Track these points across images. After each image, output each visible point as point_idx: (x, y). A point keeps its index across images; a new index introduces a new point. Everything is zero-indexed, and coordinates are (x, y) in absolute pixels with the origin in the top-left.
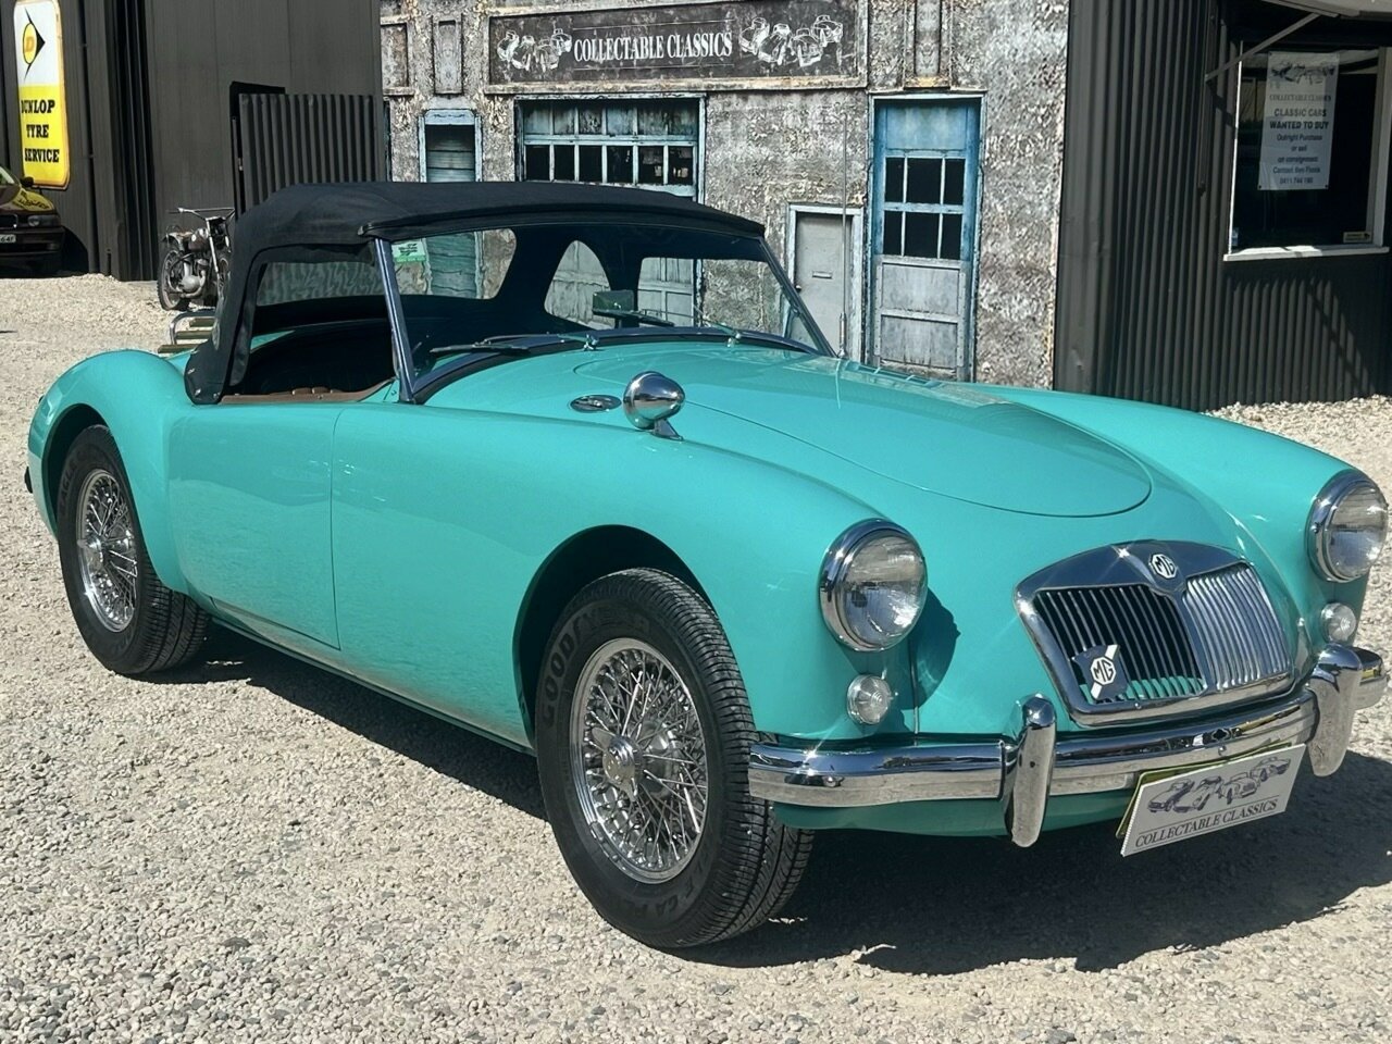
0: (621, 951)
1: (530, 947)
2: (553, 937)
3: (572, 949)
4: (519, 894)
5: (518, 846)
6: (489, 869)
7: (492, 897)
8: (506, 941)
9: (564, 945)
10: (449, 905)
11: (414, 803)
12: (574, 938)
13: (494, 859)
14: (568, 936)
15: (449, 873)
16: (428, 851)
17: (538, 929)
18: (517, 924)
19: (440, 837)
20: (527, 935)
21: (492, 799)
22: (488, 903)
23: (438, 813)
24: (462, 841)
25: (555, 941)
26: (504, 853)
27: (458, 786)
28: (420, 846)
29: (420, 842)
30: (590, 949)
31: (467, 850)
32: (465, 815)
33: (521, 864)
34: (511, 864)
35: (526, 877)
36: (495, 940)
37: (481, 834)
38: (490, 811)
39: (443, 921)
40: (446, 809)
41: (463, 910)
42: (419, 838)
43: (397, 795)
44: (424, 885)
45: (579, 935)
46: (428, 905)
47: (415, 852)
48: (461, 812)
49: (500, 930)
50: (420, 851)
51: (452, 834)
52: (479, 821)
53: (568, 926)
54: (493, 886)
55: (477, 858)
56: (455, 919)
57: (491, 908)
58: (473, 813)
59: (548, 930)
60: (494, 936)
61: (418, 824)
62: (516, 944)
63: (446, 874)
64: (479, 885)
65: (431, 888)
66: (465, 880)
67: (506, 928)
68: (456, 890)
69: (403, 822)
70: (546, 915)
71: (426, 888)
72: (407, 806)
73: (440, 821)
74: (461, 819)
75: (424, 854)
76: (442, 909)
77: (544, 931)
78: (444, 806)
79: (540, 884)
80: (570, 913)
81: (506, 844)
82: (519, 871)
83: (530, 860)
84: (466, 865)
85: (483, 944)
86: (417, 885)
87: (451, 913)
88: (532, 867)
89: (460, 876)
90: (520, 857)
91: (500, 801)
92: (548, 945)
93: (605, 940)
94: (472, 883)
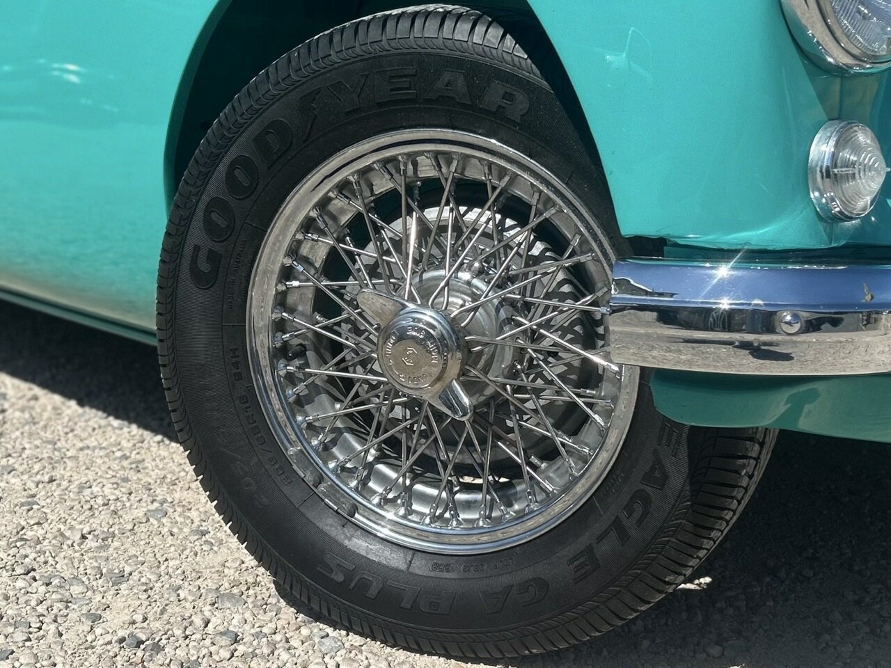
0: (338, 659)
1: (181, 653)
2: (222, 634)
3: (254, 655)
4: (171, 563)
5: (177, 495)
6: (129, 526)
7: (128, 569)
8: (141, 642)
9: (241, 649)
10: (56, 582)
11: (38, 442)
12: (257, 636)
13: (139, 513)
14: (247, 632)
15: (68, 534)
16: (42, 503)
17: (198, 621)
18: (162, 613)
19: (65, 484)
20: (178, 632)
21: (147, 434)
22: (121, 577)
23: (69, 454)
24: (95, 489)
25: (224, 641)
26: (156, 505)
27: (103, 422)
28: (33, 496)
29: (34, 491)
30: (285, 656)
31: (100, 501)
32: (107, 456)
33: (180, 520)
34: (164, 520)
35: (186, 538)
36: (122, 640)
37: (126, 480)
38: (143, 452)
39: (40, 609)
40: (81, 449)
41: (76, 589)
42: (32, 486)
43: (18, 433)
44: (23, 552)
45: (265, 630)
46: (20, 583)
47: (22, 505)
48: (102, 453)
49: (134, 623)
50: (30, 502)
51: (84, 480)
52: (125, 463)
53: (248, 615)
54: (132, 551)
55: (115, 512)
56: (60, 605)
57: (124, 586)
58: (118, 454)
59: (215, 621)
60: (121, 634)
61: (37, 467)
62: (157, 648)
63: (62, 535)
64: (111, 549)
65: (33, 556)
66: (91, 543)
67: (145, 619)
68: (72, 559)
69: (16, 466)
70: (211, 597)
71: (26, 556)
72: (27, 446)
73: (70, 464)
74: (99, 461)
75: (35, 507)
76: (43, 589)
77: (207, 623)
78: (80, 445)
79: (205, 547)
80: (251, 592)
81: (161, 492)
82: (175, 530)
83: (194, 514)
84: (95, 523)
85: (99, 650)
86: (12, 552)
87: (54, 596)
88: (197, 523)
89: (84, 537)
90: (179, 510)
91: (159, 438)
92: (213, 649)
93: (309, 638)
94: (100, 548)
